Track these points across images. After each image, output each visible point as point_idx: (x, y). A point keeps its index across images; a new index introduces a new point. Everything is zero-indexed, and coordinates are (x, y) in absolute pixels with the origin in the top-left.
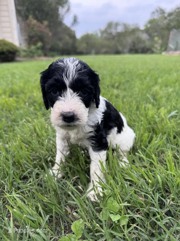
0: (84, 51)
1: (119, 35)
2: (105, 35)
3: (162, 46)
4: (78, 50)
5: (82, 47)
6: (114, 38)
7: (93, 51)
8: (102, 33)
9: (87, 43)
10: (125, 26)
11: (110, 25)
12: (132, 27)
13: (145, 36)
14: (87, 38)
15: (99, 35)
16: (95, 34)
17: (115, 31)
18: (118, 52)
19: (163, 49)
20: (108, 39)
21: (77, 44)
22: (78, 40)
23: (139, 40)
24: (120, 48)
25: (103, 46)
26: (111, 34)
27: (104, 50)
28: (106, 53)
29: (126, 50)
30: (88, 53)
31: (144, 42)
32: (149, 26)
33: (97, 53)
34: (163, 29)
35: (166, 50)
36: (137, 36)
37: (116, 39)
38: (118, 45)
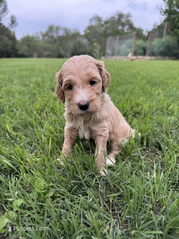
0: (26, 53)
1: (61, 39)
2: (46, 38)
3: (100, 51)
4: (19, 52)
5: (23, 49)
6: (55, 41)
7: (35, 54)
8: (44, 36)
9: (29, 46)
10: (65, 30)
11: (51, 28)
12: (73, 32)
13: (85, 41)
14: (28, 40)
15: (41, 38)
16: (35, 36)
17: (56, 35)
18: (60, 56)
19: (102, 54)
20: (50, 42)
21: (17, 47)
22: (18, 41)
23: (80, 45)
24: (62, 52)
25: (45, 49)
26: (52, 37)
27: (47, 53)
28: (49, 56)
29: (68, 54)
30: (29, 56)
31: (85, 46)
32: (88, 31)
33: (40, 56)
34: (100, 35)
35: (104, 55)
36: (77, 40)
37: (58, 42)
38: (60, 48)
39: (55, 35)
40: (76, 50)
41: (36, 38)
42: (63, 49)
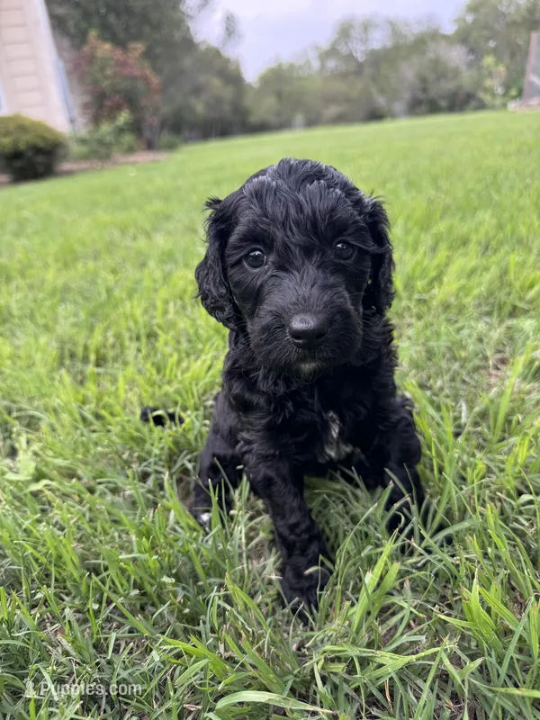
0: (272, 119)
1: (379, 59)
2: (332, 64)
3: (507, 87)
4: (254, 119)
5: (264, 108)
6: (359, 69)
7: (299, 118)
8: (325, 56)
9: (279, 95)
10: (392, 25)
11: (345, 32)
12: (417, 29)
13: (456, 56)
14: (277, 80)
15: (316, 64)
16: (301, 62)
17: (363, 48)
18: (375, 116)
19: (513, 92)
20: (344, 76)
21: (248, 101)
22: (250, 86)
23: (440, 70)
24: (381, 101)
25: (330, 99)
26: (350, 57)
27: (333, 110)
28: (340, 119)
29: (398, 107)
30: (282, 125)
31: (456, 73)
32: (470, 18)
33: (312, 122)
34: (514, 23)
35: (520, 94)
36: (431, 55)
37: (368, 71)
38: (374, 90)
39: (360, 51)
40: (424, 90)
41: (300, 67)
42: (382, 91)
